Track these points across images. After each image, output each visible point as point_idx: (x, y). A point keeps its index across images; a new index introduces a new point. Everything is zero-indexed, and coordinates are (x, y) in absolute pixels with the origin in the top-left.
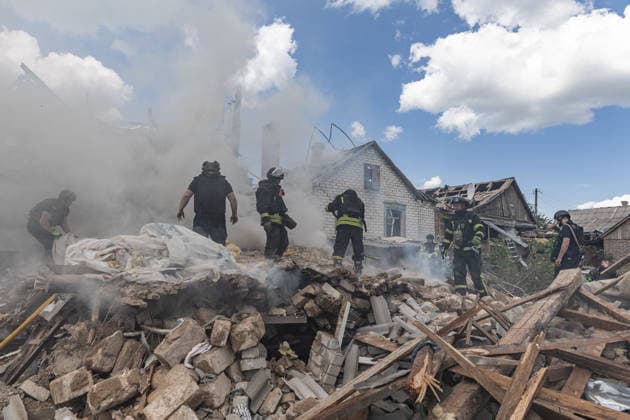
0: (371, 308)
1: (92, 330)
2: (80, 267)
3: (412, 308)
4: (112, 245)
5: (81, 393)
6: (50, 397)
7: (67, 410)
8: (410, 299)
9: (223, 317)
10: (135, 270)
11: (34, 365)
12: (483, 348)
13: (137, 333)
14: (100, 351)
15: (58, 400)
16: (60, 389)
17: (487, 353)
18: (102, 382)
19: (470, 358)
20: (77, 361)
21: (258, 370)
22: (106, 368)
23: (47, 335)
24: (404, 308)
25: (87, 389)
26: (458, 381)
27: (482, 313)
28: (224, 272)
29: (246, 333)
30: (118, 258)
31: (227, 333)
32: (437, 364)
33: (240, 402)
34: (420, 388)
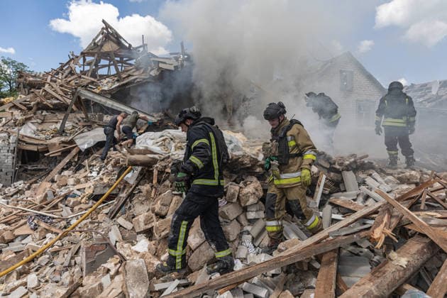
0: (342, 179)
1: (154, 190)
2: (144, 150)
3: (376, 180)
4: (162, 136)
5: (149, 226)
6: (133, 228)
7: (143, 236)
8: (375, 174)
9: (234, 183)
10: (177, 152)
11: (123, 208)
12: (436, 212)
13: (180, 192)
14: (159, 202)
15: (138, 230)
16: (138, 223)
17: (439, 215)
18: (161, 220)
19: (423, 219)
20: (147, 208)
21: (258, 219)
22: (163, 213)
23: (130, 191)
24: (369, 181)
25: (153, 224)
26: (413, 235)
27: (437, 185)
28: (234, 153)
29: (249, 194)
30: (166, 144)
31: (237, 194)
32: (394, 222)
33: (247, 239)
34: (380, 238)
